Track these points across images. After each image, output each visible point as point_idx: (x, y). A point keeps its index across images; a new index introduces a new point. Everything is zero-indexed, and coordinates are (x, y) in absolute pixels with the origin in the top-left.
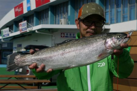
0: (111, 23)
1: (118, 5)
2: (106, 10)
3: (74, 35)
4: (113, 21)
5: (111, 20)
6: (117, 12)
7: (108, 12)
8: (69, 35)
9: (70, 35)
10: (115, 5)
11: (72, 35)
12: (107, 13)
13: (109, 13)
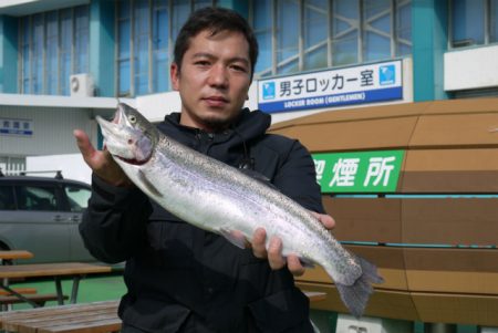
0: (138, 93)
1: (159, 41)
2: (119, 55)
3: (26, 125)
4: (142, 87)
5: (137, 84)
6: (156, 62)
7: (128, 60)
8: (11, 127)
9: (17, 125)
10: (150, 42)
11: (22, 128)
12: (123, 64)
13: (131, 63)
